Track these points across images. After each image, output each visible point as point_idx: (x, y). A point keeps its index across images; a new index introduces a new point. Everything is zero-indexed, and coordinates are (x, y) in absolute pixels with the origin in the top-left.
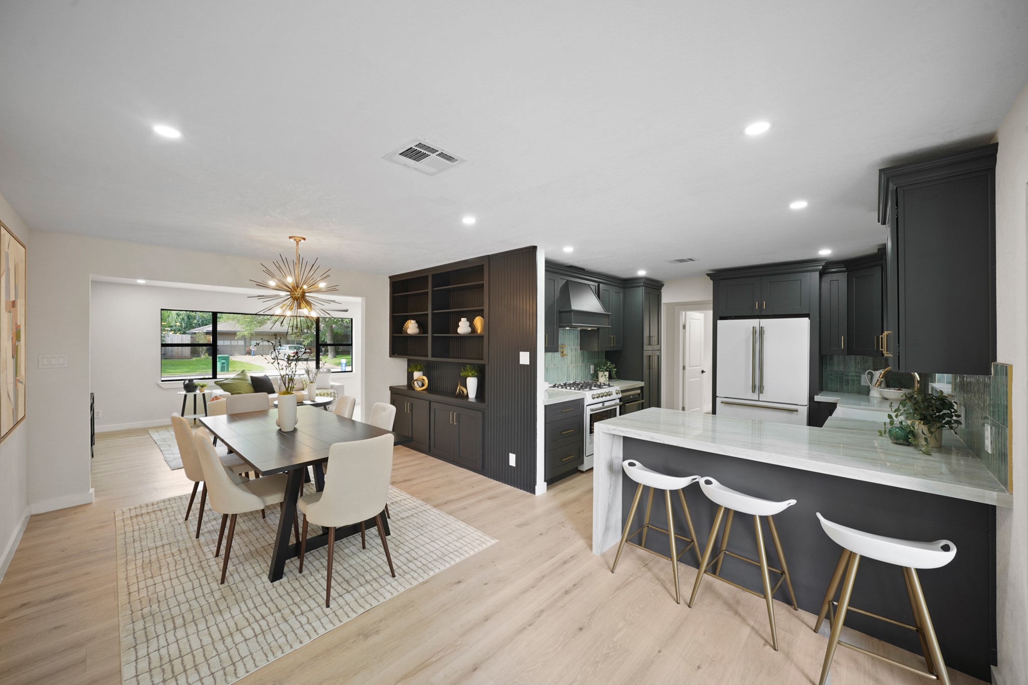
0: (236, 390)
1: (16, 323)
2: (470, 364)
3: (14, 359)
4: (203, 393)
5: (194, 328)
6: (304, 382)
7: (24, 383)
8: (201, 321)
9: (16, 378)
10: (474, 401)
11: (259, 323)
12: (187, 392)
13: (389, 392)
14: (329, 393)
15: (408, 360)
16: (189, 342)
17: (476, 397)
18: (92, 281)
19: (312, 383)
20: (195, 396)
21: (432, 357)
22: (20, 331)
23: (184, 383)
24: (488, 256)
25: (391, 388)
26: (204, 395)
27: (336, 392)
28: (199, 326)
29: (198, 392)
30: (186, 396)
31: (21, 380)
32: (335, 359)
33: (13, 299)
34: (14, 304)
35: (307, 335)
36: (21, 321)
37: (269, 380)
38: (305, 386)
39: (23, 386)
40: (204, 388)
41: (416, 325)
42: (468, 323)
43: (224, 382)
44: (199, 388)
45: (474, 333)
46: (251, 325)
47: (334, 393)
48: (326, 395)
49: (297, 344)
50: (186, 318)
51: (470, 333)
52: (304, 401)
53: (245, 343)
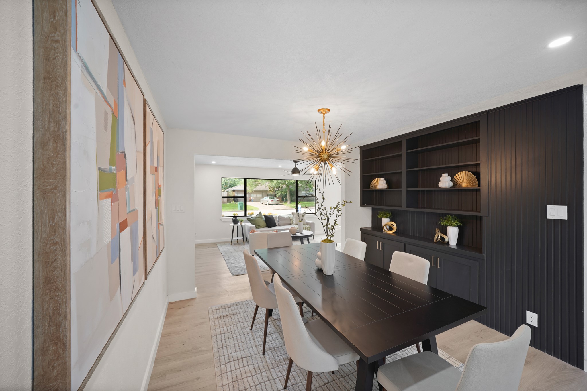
0: (257, 224)
1: (158, 184)
2: (452, 215)
3: (157, 209)
4: (242, 225)
5: (227, 188)
6: (291, 220)
7: (163, 225)
8: (230, 185)
9: (158, 223)
10: (455, 247)
11: (255, 185)
12: (234, 224)
13: (360, 232)
14: (306, 227)
15: (372, 208)
16: (226, 196)
17: (457, 245)
18: (195, 164)
19: (301, 222)
20: (238, 226)
21: (407, 207)
22: (160, 189)
23: (233, 218)
24: (488, 111)
25: (361, 229)
26: (242, 226)
27: (310, 227)
28: (230, 187)
29: (239, 224)
30: (234, 226)
31: (162, 223)
32: (291, 204)
33: (156, 165)
34: (156, 169)
35: (278, 191)
36: (161, 183)
37: (273, 218)
38: (292, 222)
39: (163, 227)
40: (242, 222)
41: (385, 182)
42: (450, 178)
43: (251, 219)
44: (240, 222)
45: (456, 187)
46: (252, 187)
47: (309, 228)
48: (305, 229)
49: (272, 196)
50: (224, 184)
51: (452, 187)
52: (296, 233)
53: (262, 196)
